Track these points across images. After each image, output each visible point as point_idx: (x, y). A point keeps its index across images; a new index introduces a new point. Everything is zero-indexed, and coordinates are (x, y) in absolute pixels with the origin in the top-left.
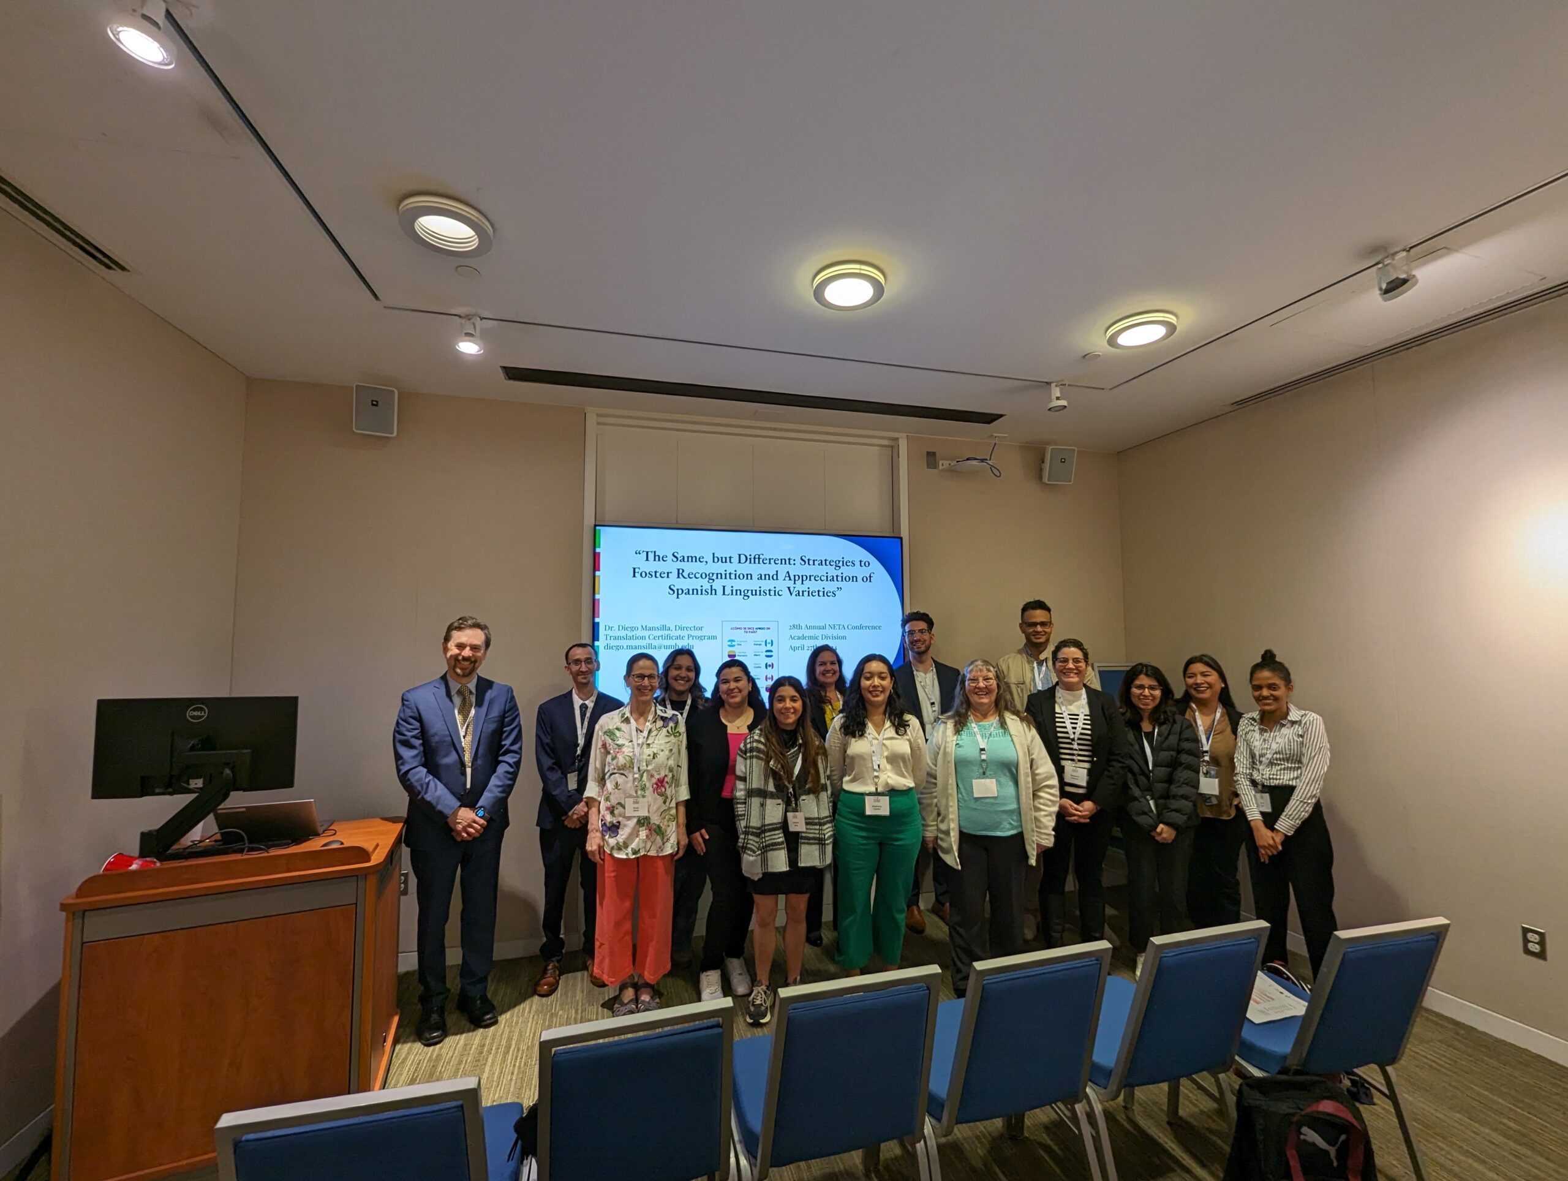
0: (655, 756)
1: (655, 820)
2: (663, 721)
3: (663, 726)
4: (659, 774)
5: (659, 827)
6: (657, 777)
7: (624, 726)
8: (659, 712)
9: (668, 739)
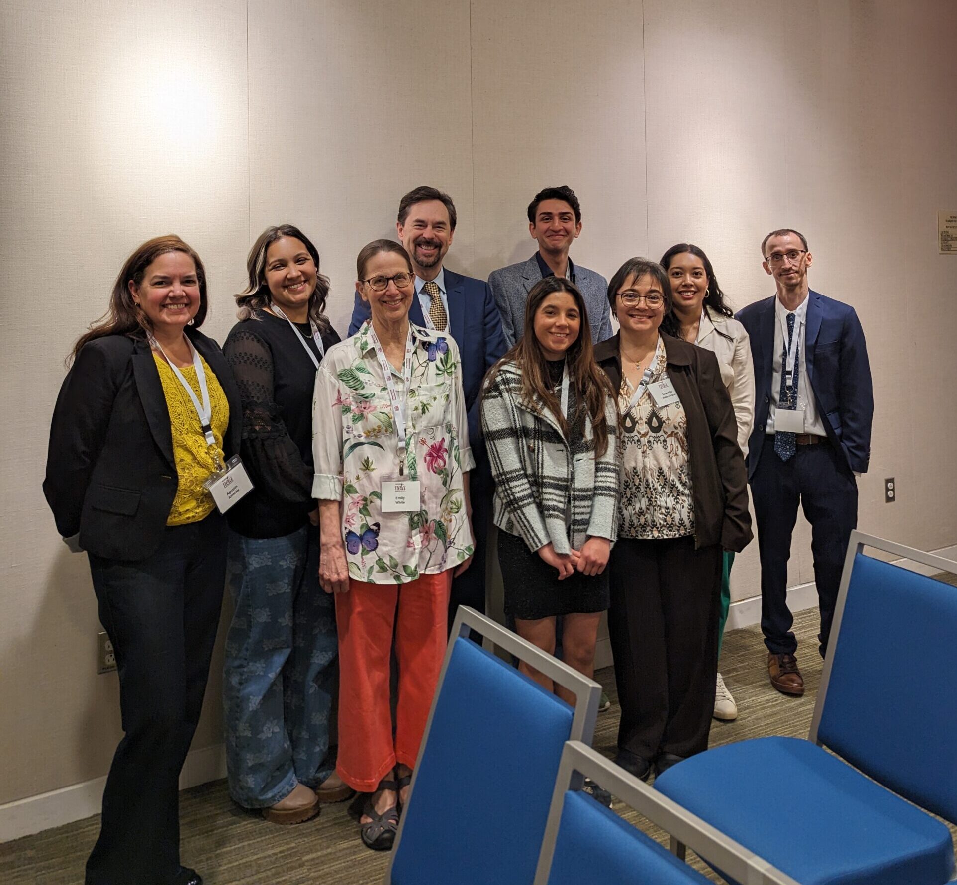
0: (424, 409)
1: (434, 512)
2: (427, 350)
3: (430, 360)
4: (434, 438)
5: (440, 525)
6: (430, 443)
7: (367, 364)
8: (419, 337)
9: (440, 380)
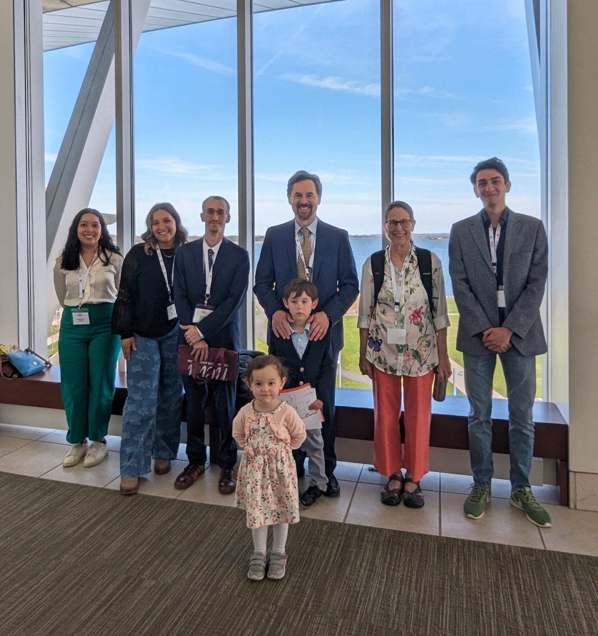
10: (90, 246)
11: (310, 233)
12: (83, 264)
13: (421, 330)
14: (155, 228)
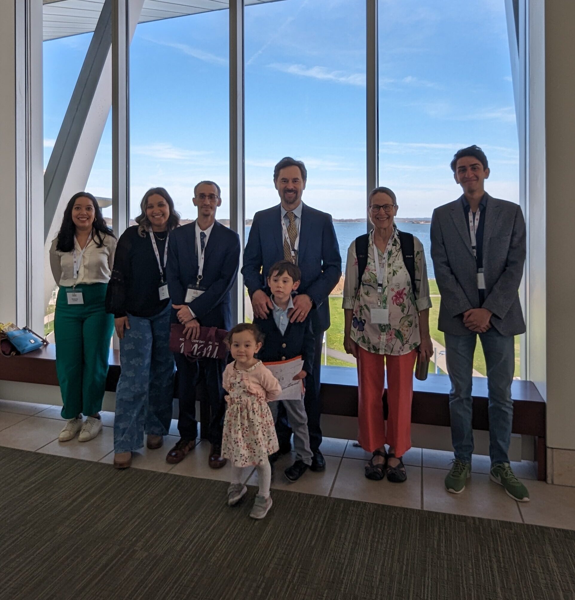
10: (84, 228)
11: (296, 217)
12: (77, 246)
13: (403, 311)
14: (149, 211)
